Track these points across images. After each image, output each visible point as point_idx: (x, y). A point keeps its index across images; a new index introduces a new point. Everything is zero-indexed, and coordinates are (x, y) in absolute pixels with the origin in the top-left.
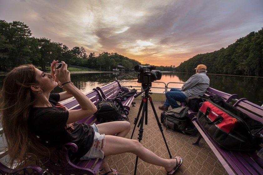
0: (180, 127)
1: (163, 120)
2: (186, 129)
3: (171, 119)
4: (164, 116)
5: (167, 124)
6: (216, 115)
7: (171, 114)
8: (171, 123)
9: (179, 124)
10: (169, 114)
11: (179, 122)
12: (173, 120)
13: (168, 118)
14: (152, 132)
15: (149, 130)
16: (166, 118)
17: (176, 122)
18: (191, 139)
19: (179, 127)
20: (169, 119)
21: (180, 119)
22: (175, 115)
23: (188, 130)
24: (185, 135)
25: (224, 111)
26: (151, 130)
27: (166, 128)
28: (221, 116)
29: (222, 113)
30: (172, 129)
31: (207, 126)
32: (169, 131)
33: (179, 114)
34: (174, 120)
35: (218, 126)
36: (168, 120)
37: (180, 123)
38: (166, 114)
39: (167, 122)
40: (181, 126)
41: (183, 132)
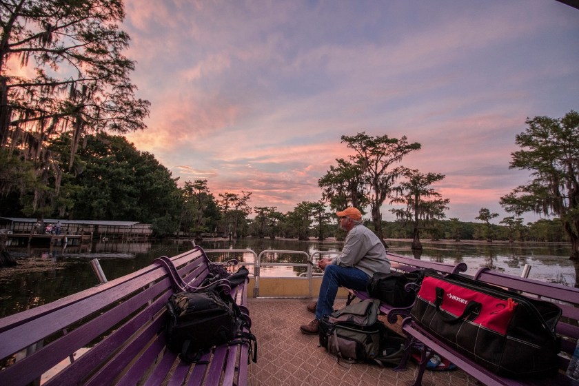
0: (370, 349)
1: (327, 338)
2: (385, 353)
3: (346, 331)
4: (329, 327)
5: (337, 348)
6: (462, 301)
7: (344, 318)
8: (348, 342)
9: (367, 343)
10: (339, 319)
11: (365, 336)
12: (352, 333)
13: (339, 330)
14: (307, 374)
15: (299, 368)
16: (335, 332)
17: (360, 337)
18: (399, 377)
19: (367, 351)
20: (341, 334)
21: (367, 328)
22: (355, 320)
23: (388, 354)
24: (383, 370)
25: (477, 290)
26: (303, 366)
27: (337, 359)
28: (473, 301)
29: (474, 294)
30: (352, 359)
31: (447, 329)
32: (346, 365)
33: (362, 316)
34: (355, 333)
35: (479, 324)
36: (338, 336)
37: (369, 341)
38: (332, 322)
39: (336, 342)
40: (372, 346)
41: (379, 362)
